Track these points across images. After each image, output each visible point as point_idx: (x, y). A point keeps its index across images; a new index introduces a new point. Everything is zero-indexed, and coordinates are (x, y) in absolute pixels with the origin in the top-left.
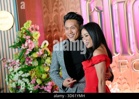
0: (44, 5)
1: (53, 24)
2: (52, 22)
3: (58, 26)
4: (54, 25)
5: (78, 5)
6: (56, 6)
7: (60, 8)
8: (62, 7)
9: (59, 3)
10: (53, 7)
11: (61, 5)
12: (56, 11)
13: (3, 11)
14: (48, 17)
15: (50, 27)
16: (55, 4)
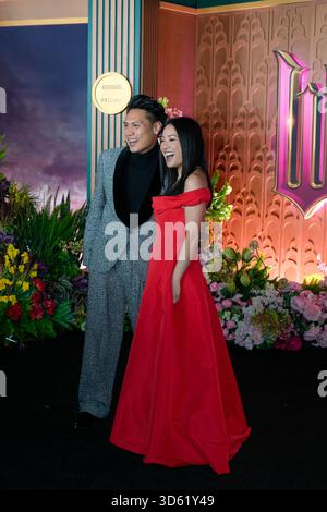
0: (199, 67)
1: (215, 111)
2: (213, 106)
3: (224, 117)
4: (217, 114)
5: (274, 74)
6: (226, 71)
7: (233, 78)
8: (238, 75)
9: (233, 67)
10: (218, 73)
11: (236, 70)
12: (224, 82)
13: (112, 72)
14: (204, 95)
15: (207, 115)
16: (224, 67)
